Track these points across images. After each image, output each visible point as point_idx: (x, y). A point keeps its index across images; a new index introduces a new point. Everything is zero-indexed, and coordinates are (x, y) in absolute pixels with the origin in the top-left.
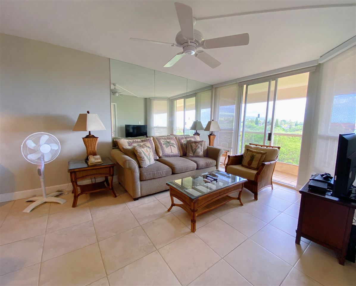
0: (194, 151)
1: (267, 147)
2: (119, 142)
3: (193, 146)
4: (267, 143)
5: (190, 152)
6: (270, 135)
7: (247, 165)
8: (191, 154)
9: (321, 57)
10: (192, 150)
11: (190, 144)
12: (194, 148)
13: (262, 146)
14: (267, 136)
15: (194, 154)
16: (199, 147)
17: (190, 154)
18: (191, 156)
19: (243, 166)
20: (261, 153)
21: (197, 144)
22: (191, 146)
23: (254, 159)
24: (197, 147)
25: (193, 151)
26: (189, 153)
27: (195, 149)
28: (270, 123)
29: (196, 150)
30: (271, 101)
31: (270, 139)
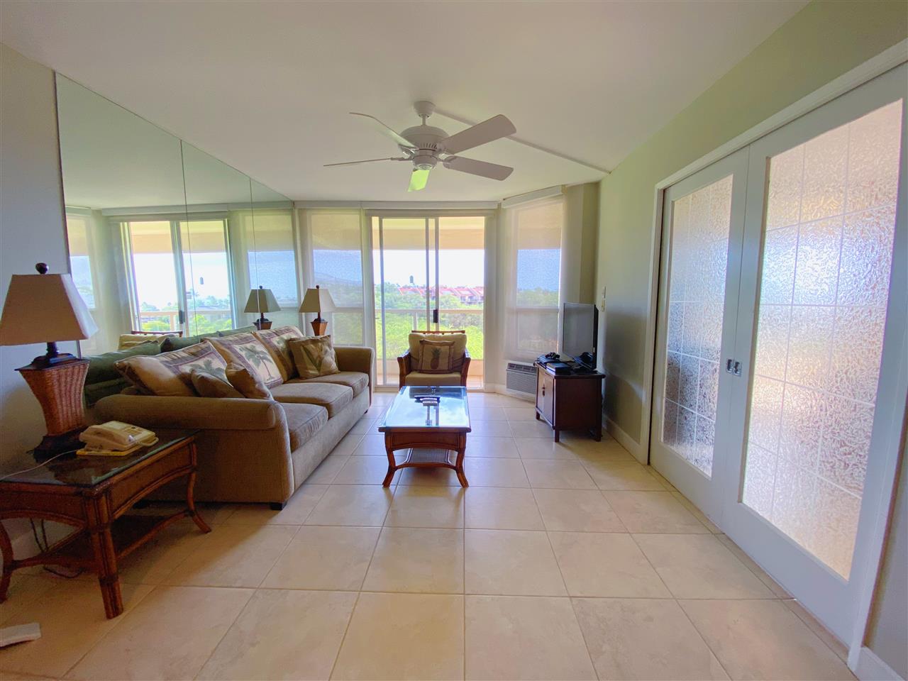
0: (317, 362)
1: (443, 334)
2: (138, 367)
3: (312, 351)
4: (433, 327)
5: (309, 367)
6: (436, 312)
7: (430, 369)
8: (311, 370)
9: (504, 199)
10: (313, 361)
11: (302, 348)
12: (315, 354)
13: (424, 333)
14: (432, 314)
15: (319, 370)
16: (326, 351)
17: (311, 372)
18: (313, 374)
19: (421, 371)
20: (447, 344)
21: (320, 344)
22: (308, 352)
23: (440, 356)
24: (323, 352)
25: (315, 362)
26: (306, 368)
27: (319, 356)
28: (432, 293)
29: (321, 359)
30: (432, 248)
31: (436, 320)
